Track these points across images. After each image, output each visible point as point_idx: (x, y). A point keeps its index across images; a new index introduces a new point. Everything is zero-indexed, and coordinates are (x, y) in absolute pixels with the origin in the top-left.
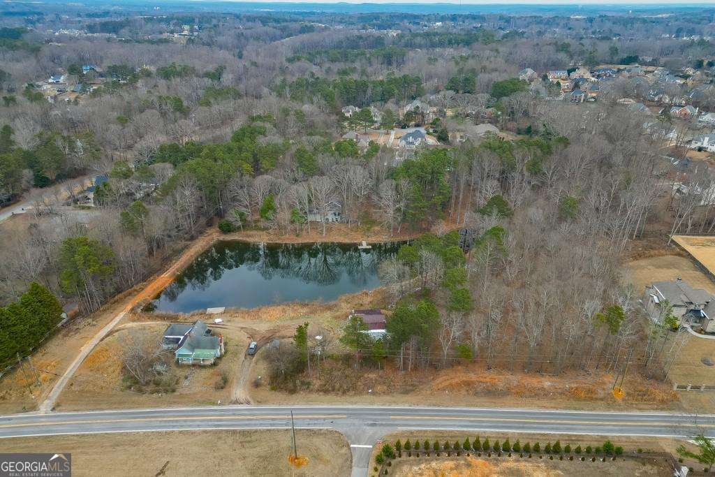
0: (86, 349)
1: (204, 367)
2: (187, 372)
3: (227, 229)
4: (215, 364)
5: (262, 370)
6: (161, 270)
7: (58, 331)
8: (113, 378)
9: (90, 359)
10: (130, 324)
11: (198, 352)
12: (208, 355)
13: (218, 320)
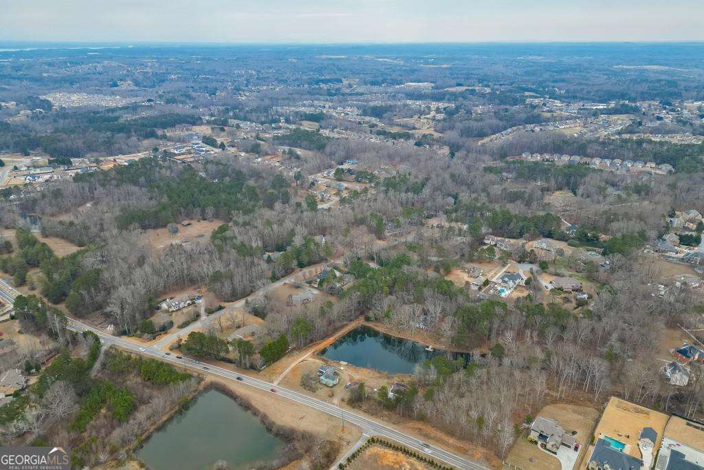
0: (293, 365)
1: (328, 386)
2: (321, 386)
3: (368, 319)
4: (332, 387)
5: (347, 396)
6: (331, 335)
7: (285, 355)
8: (298, 380)
9: (294, 370)
10: (311, 359)
11: (328, 380)
12: (331, 383)
13: (342, 368)
